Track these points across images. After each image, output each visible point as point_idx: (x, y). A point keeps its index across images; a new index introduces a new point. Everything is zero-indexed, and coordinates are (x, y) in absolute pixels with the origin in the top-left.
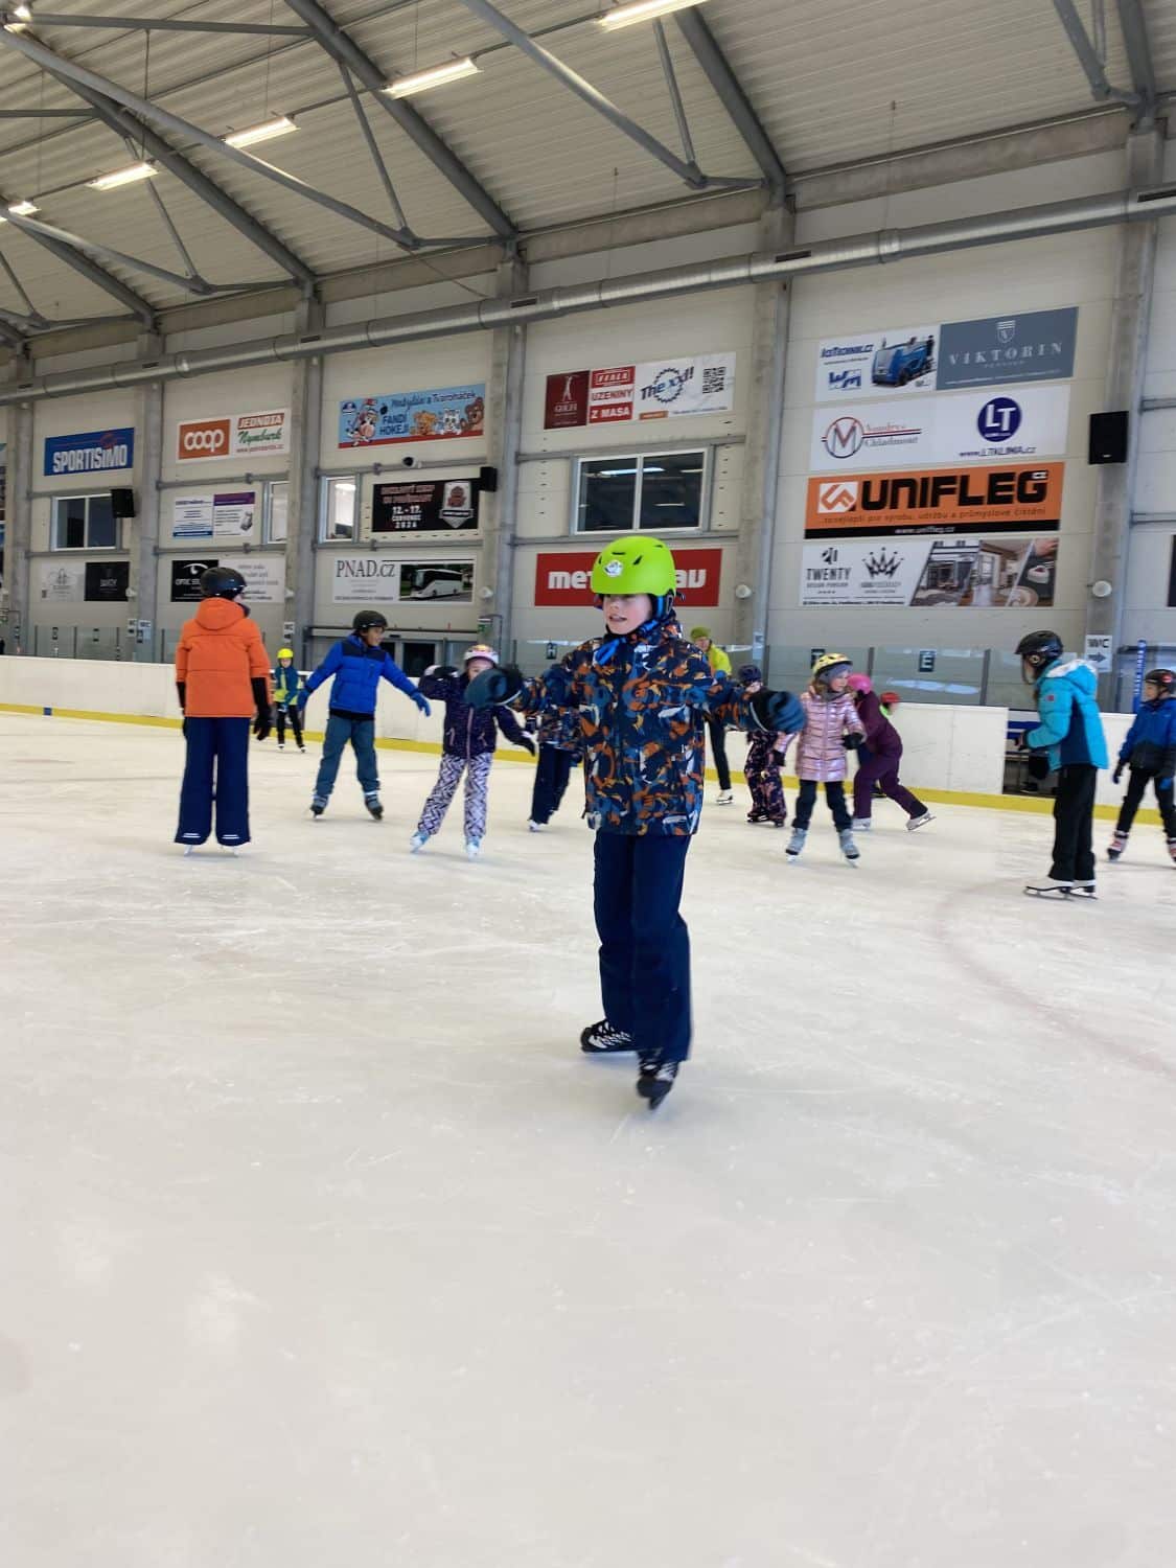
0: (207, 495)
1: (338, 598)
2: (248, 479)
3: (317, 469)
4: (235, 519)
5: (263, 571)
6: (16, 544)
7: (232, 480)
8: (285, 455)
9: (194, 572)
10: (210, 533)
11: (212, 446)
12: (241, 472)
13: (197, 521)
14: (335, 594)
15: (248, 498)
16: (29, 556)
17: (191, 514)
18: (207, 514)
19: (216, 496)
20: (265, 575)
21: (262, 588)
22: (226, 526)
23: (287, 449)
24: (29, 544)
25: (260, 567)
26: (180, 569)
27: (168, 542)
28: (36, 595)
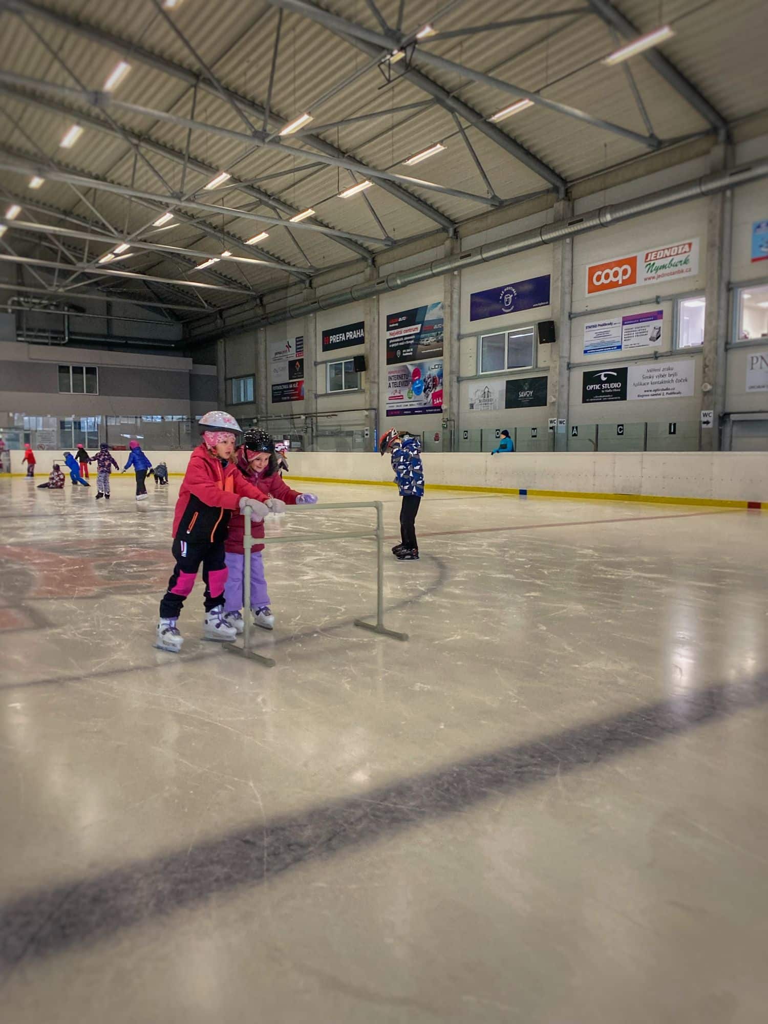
0: (617, 318)
1: (752, 387)
2: (657, 300)
3: (729, 283)
4: (643, 333)
5: (671, 372)
6: (451, 372)
7: (641, 303)
8: (694, 277)
9: (604, 379)
10: (619, 347)
11: (620, 278)
12: (652, 295)
13: (607, 340)
14: (748, 385)
15: (658, 315)
16: (459, 380)
17: (598, 335)
18: (616, 333)
19: (623, 318)
20: (675, 374)
21: (670, 386)
22: (634, 340)
23: (695, 272)
24: (459, 373)
25: (669, 369)
26: (589, 378)
27: (578, 357)
28: (465, 408)
